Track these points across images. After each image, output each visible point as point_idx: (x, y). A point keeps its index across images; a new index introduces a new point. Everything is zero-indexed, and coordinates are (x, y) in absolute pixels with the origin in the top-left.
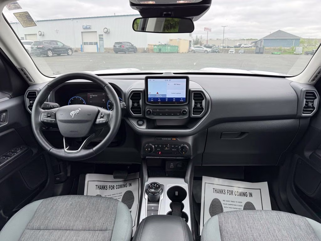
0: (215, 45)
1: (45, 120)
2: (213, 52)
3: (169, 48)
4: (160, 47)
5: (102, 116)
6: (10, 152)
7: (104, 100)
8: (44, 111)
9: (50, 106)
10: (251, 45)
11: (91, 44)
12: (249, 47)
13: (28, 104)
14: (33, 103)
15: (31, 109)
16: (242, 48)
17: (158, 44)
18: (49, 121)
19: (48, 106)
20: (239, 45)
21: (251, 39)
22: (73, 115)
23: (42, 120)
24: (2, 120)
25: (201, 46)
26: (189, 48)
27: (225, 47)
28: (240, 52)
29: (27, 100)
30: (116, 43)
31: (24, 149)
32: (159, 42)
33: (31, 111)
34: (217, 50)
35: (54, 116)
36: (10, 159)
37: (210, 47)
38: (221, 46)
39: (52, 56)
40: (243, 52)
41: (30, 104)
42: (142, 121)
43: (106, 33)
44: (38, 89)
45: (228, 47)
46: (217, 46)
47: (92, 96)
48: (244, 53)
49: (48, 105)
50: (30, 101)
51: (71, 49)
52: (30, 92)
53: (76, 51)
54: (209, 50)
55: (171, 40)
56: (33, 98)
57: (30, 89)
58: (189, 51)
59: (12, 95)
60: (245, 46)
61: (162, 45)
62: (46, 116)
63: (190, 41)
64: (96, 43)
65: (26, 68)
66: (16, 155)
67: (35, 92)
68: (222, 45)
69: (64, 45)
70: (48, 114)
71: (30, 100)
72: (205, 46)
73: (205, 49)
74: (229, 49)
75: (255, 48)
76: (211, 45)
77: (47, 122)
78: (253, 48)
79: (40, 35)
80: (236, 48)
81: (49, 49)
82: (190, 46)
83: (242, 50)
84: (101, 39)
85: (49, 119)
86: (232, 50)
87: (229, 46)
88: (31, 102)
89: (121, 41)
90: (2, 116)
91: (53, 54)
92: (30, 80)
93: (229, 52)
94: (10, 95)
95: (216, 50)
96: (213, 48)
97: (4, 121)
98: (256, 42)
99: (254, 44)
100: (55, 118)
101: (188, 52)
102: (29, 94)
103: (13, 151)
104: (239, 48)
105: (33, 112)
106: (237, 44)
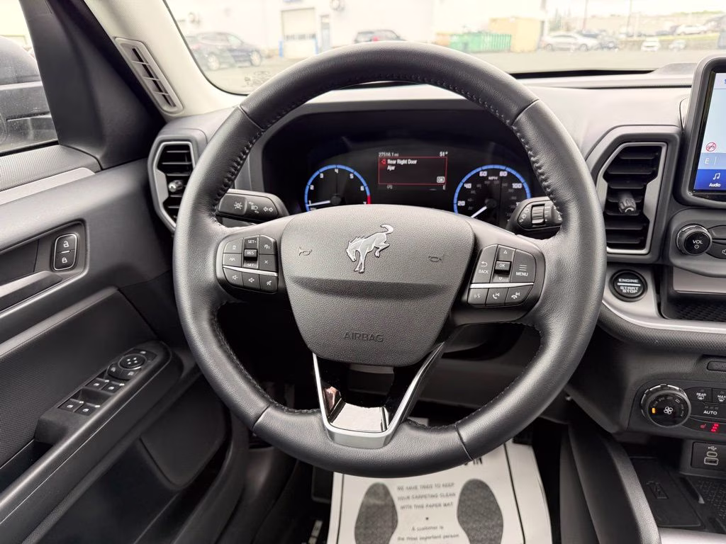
0: (604, 31)
1: (235, 277)
2: (602, 47)
3: (488, 39)
4: (466, 38)
5: (502, 266)
6: (101, 376)
7: (441, 180)
8: (229, 230)
9: (249, 206)
10: (705, 28)
11: (302, 37)
12: (699, 33)
13: (161, 194)
14: (181, 191)
15: (174, 214)
16: (679, 35)
17: (460, 31)
18: (251, 280)
19: (238, 206)
20: (672, 28)
21: (705, 13)
22: (362, 260)
23: (220, 275)
24: (64, 260)
25: (569, 34)
26: (540, 40)
27: (632, 36)
28: (674, 48)
29: (158, 178)
30: (360, 33)
31: (152, 364)
32: (464, 27)
33: (175, 220)
34: (612, 42)
35: (273, 258)
36: (101, 410)
37: (594, 36)
38: (621, 33)
39: (219, 69)
40: (682, 46)
41: (170, 193)
42: (637, 277)
43: (336, 9)
44: (197, 135)
45: (640, 35)
46: (610, 32)
47: (397, 165)
48: (686, 47)
49: (242, 200)
50: (168, 183)
51: (258, 51)
52: (167, 148)
53: (269, 57)
54: (591, 42)
55: (494, 20)
56: (181, 172)
57: (168, 135)
58: (539, 48)
59: (104, 157)
60: (688, 30)
61: (469, 34)
62: (239, 257)
63: (543, 22)
64: (314, 36)
65: (148, 43)
66: (125, 388)
67: (187, 147)
68: (624, 30)
69: (242, 43)
70: (246, 247)
71: (167, 178)
72: (580, 33)
73: (581, 40)
74: (643, 41)
75: (717, 34)
76: (595, 31)
77: (241, 284)
78: (711, 35)
79: (193, 21)
80: (663, 38)
81: (211, 53)
82: (542, 34)
83: (681, 41)
84: (325, 26)
85: (251, 270)
86: (651, 42)
87: (643, 32)
88: (173, 186)
89: (371, 28)
90: (66, 245)
91: (220, 63)
92: (167, 100)
93: (643, 48)
94: (98, 157)
95: (610, 42)
96: (600, 37)
97: (73, 265)
98: (721, 18)
99: (713, 23)
100: (278, 267)
101: (536, 50)
102: (165, 156)
103: (114, 369)
104: (670, 38)
105: (181, 226)
106: (667, 27)
